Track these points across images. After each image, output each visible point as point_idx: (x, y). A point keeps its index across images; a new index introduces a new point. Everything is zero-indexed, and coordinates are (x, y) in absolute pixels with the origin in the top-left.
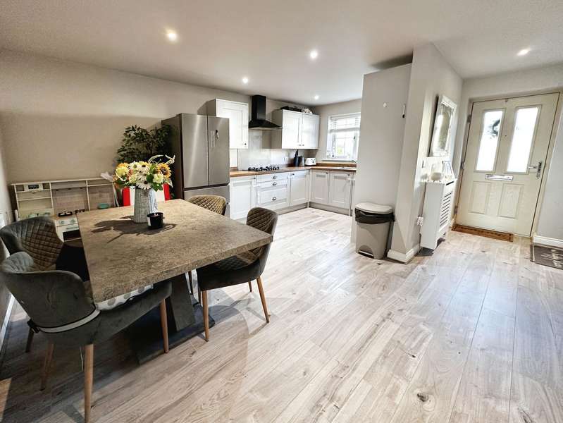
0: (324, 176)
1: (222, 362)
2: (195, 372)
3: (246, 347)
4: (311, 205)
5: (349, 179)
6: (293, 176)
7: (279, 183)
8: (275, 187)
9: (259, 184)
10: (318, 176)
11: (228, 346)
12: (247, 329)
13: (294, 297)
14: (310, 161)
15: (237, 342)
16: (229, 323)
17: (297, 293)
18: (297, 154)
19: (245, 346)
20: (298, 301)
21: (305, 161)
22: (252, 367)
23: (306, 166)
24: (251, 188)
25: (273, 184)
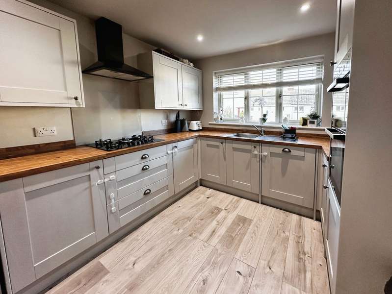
0: (218, 147)
6: (176, 150)
7: (152, 165)
8: (146, 172)
14: (195, 125)
18: (178, 117)
21: (189, 124)
23: (191, 131)
24: (90, 187)
25: (143, 169)
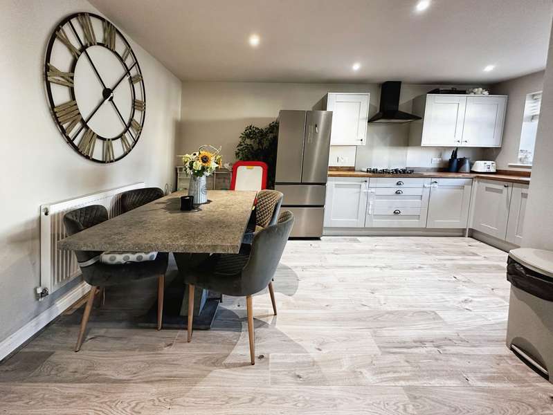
0: (501, 191)
1: (175, 373)
2: (152, 364)
3: (205, 376)
4: (473, 234)
6: (436, 185)
7: (405, 192)
8: (398, 196)
9: (373, 190)
10: (487, 189)
11: (194, 361)
12: (226, 356)
13: (314, 355)
14: (481, 166)
15: (204, 363)
16: (221, 336)
17: (324, 351)
18: (454, 154)
19: (206, 373)
20: (314, 363)
21: (471, 165)
22: (185, 404)
23: (472, 172)
24: (360, 192)
25: (396, 193)
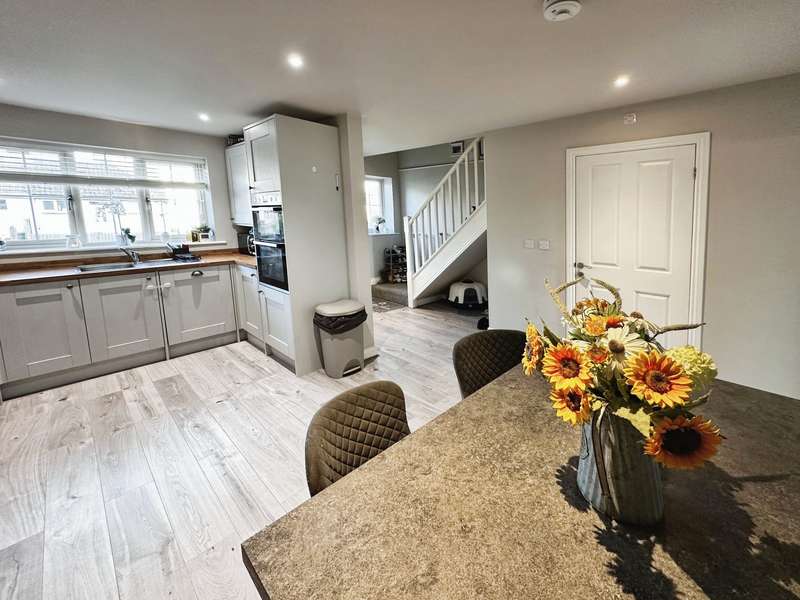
0: (59, 297)
5: (150, 287)
